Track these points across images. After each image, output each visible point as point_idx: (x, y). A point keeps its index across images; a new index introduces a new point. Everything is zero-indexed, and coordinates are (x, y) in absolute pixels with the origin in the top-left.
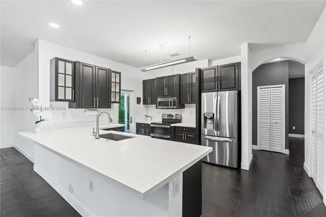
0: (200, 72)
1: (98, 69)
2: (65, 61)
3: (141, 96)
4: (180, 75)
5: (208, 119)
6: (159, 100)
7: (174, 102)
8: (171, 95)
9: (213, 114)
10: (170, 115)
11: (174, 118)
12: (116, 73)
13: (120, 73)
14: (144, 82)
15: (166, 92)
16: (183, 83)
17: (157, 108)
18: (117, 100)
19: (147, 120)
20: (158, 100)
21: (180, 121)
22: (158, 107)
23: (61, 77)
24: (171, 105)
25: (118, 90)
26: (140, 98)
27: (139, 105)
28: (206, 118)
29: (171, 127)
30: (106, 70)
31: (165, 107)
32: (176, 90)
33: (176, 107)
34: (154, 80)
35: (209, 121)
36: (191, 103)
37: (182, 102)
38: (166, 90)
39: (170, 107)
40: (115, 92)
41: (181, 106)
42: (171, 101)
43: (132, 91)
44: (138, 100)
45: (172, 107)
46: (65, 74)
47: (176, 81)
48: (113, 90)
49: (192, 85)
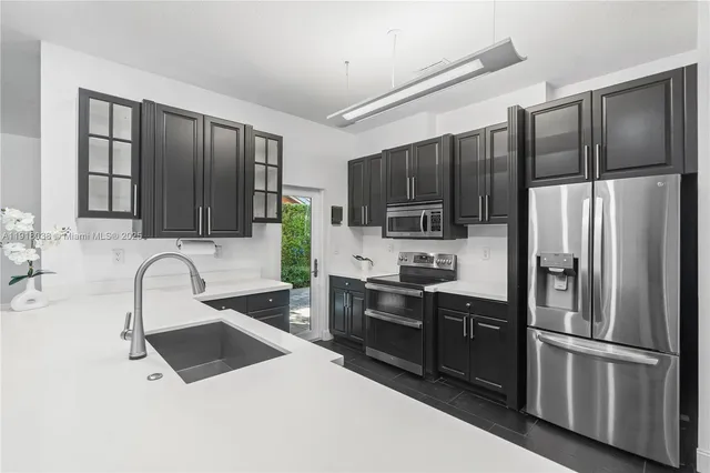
0: (523, 119)
1: (213, 124)
2: (113, 100)
3: (344, 204)
4: (453, 137)
5: (551, 277)
6: (392, 213)
7: (435, 220)
8: (424, 197)
9: (576, 261)
10: (423, 258)
11: (435, 265)
12: (268, 137)
13: (279, 139)
14: (352, 164)
15: (410, 192)
16: (465, 159)
17: (384, 236)
18: (272, 214)
19: (360, 268)
20: (389, 215)
21: (451, 276)
22: (388, 234)
23: (98, 146)
24: (425, 230)
25: (273, 187)
26: (340, 209)
27: (337, 228)
28: (543, 272)
29: (426, 293)
30: (236, 129)
31: (408, 234)
32: (441, 183)
33: (440, 234)
34: (376, 157)
35: (556, 284)
36: (489, 222)
37: (459, 220)
38: (410, 184)
39: (422, 234)
40: (266, 192)
41: (458, 231)
42: (425, 217)
43: (318, 190)
44: (336, 215)
45: (427, 234)
46: (111, 139)
47: (440, 157)
48: (259, 186)
49: (492, 165)
